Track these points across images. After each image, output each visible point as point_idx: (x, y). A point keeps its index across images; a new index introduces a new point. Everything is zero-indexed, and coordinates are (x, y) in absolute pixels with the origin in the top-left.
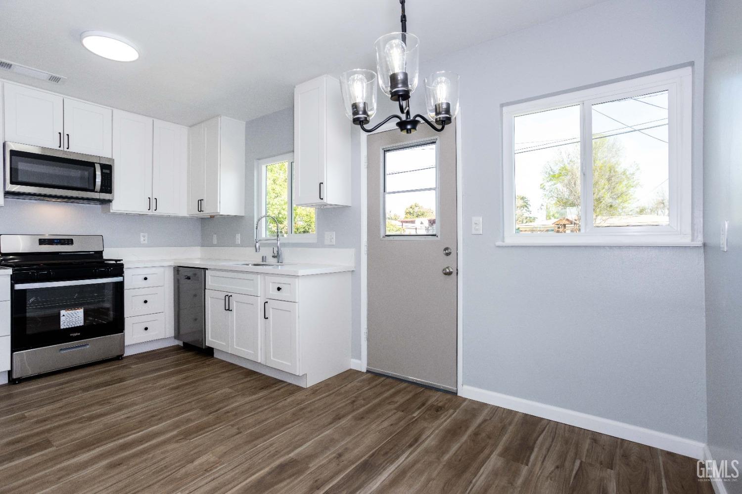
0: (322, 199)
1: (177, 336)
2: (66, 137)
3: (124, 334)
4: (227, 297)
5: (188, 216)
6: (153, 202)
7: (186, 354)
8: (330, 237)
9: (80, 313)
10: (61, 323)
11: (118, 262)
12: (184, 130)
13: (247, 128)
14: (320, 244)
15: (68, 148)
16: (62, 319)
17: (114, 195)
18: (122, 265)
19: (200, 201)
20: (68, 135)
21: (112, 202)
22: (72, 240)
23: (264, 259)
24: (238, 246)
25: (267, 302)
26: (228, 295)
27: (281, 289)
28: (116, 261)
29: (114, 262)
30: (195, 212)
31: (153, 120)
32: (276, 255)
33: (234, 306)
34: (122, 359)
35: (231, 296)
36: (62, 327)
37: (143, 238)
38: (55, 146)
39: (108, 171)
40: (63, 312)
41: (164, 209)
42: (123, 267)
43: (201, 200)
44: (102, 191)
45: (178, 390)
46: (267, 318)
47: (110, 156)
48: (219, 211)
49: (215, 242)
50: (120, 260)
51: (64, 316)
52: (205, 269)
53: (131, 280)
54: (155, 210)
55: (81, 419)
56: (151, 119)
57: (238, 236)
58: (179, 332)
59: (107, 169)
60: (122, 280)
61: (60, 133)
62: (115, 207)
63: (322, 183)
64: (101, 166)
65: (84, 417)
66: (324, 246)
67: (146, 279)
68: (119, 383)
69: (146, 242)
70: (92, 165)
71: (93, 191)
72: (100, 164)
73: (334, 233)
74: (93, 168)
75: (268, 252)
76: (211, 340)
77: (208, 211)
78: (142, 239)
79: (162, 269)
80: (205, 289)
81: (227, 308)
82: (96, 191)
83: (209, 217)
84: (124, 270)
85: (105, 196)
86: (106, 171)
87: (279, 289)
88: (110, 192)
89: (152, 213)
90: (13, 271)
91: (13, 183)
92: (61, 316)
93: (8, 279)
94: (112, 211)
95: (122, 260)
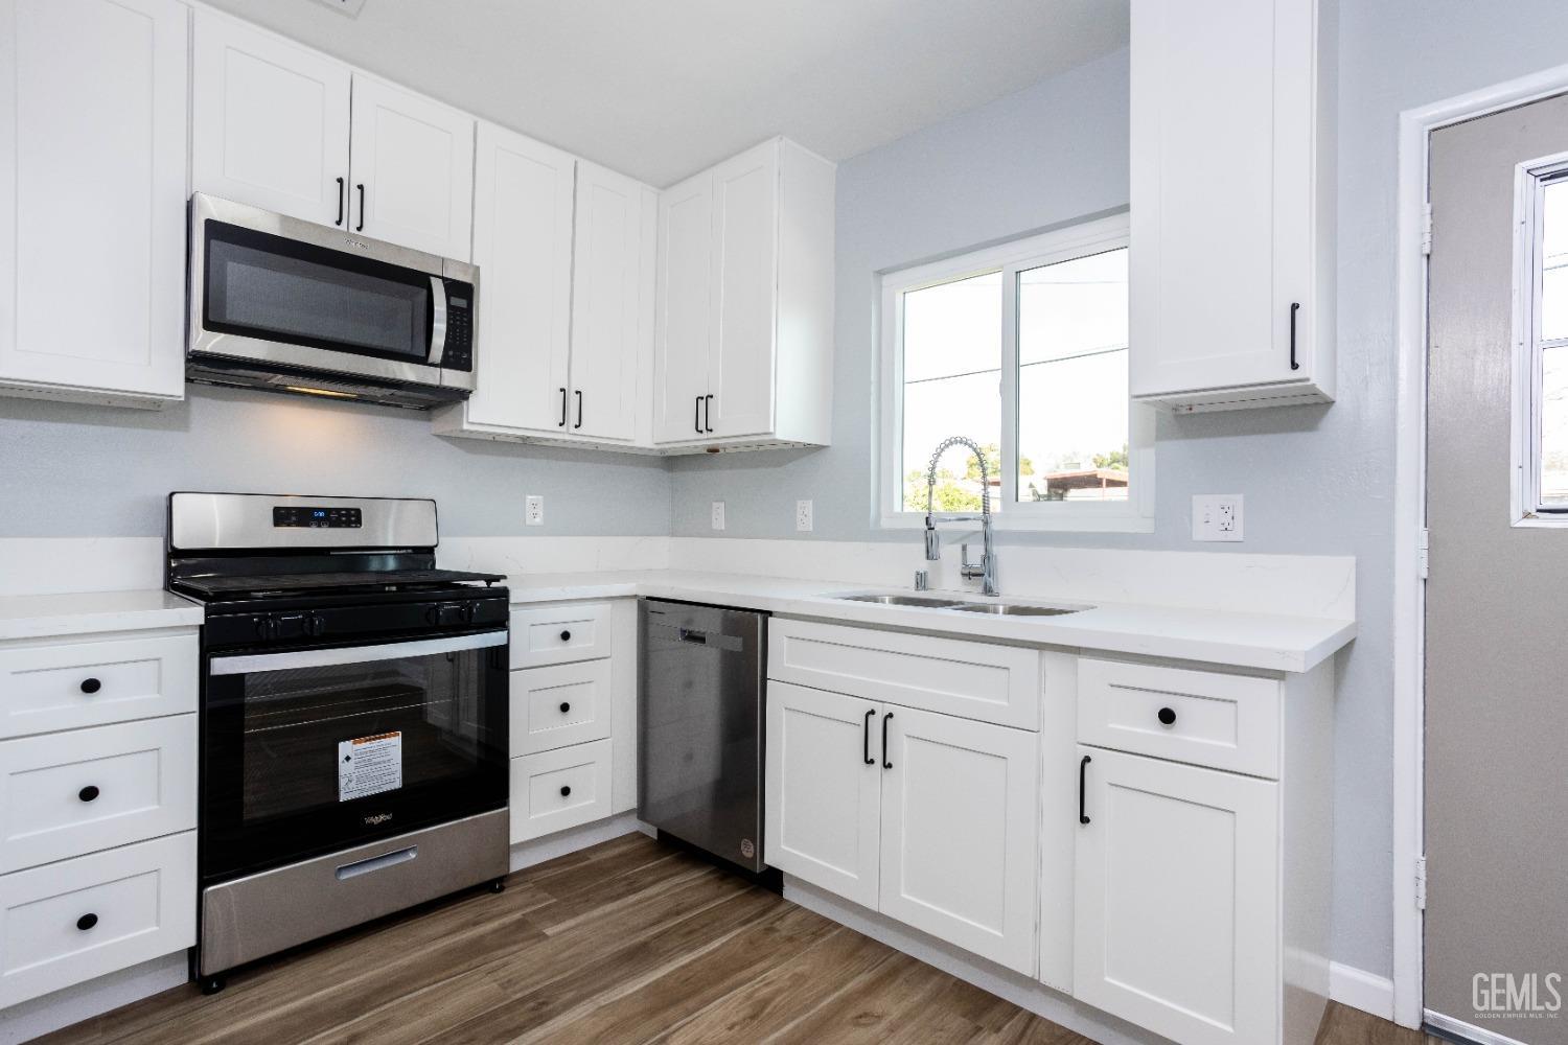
1: (643, 810)
2: (356, 193)
3: (508, 811)
4: (874, 719)
6: (570, 402)
9: (393, 745)
10: (342, 782)
11: (494, 584)
15: (359, 229)
16: (344, 768)
17: (475, 375)
18: (505, 592)
19: (702, 403)
20: (361, 187)
21: (467, 398)
22: (358, 512)
24: (805, 536)
26: (874, 712)
28: (490, 579)
29: (482, 584)
30: (688, 432)
31: (576, 162)
34: (503, 886)
35: (892, 716)
36: (344, 796)
37: (532, 509)
38: (328, 219)
39: (461, 303)
40: (345, 748)
41: (604, 425)
42: (507, 603)
43: (706, 397)
44: (448, 362)
46: (1088, 820)
47: (467, 260)
48: (772, 430)
49: (720, 523)
50: (498, 578)
51: (348, 758)
52: (770, 613)
53: (528, 639)
54: (576, 427)
56: (571, 159)
57: (807, 506)
59: (462, 293)
60: (504, 642)
61: (340, 181)
62: (478, 415)
64: (445, 286)
66: (1187, 544)
67: (566, 636)
69: (542, 520)
70: (421, 280)
71: (423, 360)
72: (444, 279)
73: (1240, 496)
74: (425, 292)
76: (780, 850)
78: (529, 511)
79: (608, 606)
80: (764, 678)
81: (874, 756)
82: (430, 360)
83: (705, 452)
84: (510, 608)
85: (452, 378)
86: (456, 301)
87: (1167, 716)
88: (466, 365)
89: (567, 435)
90: (206, 615)
91: (210, 325)
92: (341, 758)
93: (193, 640)
94: (466, 427)
95: (504, 577)
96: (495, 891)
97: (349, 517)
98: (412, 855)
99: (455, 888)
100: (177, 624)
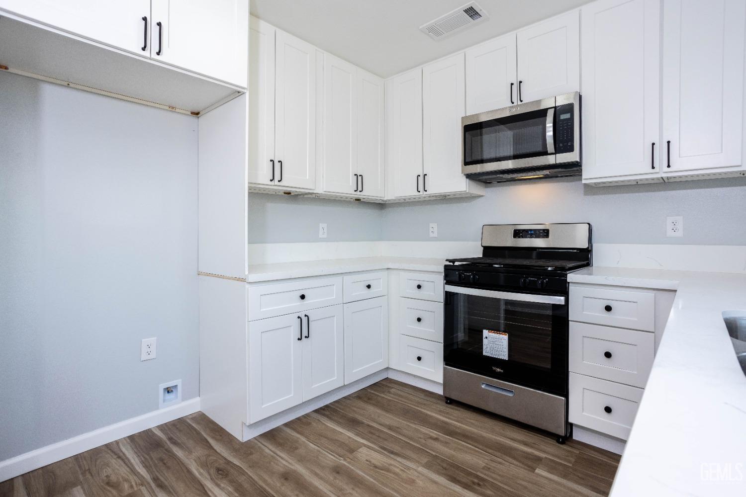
2: (518, 85)
6: (662, 150)
9: (504, 339)
10: (484, 346)
15: (521, 101)
16: (485, 342)
22: (548, 230)
36: (486, 353)
37: (672, 226)
39: (567, 116)
40: (486, 333)
44: (558, 150)
51: (486, 338)
61: (512, 84)
62: (586, 175)
64: (556, 111)
67: (608, 308)
71: (545, 153)
72: (555, 107)
78: (670, 228)
86: (563, 117)
92: (484, 337)
93: (441, 278)
94: (582, 182)
96: (558, 442)
97: (545, 233)
98: (510, 395)
99: (531, 422)
100: (437, 271)
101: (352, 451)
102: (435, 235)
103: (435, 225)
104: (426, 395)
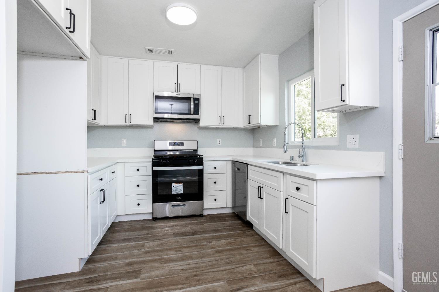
0: (344, 101)
1: (233, 207)
2: (178, 85)
3: (203, 202)
4: (259, 188)
5: (244, 127)
6: (222, 119)
7: (237, 221)
8: (353, 139)
9: (181, 185)
10: (173, 190)
11: (200, 157)
12: (241, 70)
13: (280, 59)
14: (342, 146)
15: (179, 91)
16: (173, 188)
17: (200, 116)
18: (202, 158)
21: (200, 121)
22: (183, 143)
23: (292, 158)
24: (274, 147)
25: (288, 199)
26: (260, 186)
27: (300, 189)
29: (198, 157)
30: (246, 124)
31: (222, 68)
32: (301, 155)
33: (264, 195)
34: (202, 216)
35: (262, 187)
36: (173, 193)
37: (219, 141)
41: (229, 123)
42: (203, 160)
43: (249, 116)
44: (195, 114)
45: (220, 254)
46: (288, 213)
47: (199, 93)
48: (260, 122)
49: (261, 144)
51: (174, 186)
52: (249, 164)
53: (207, 168)
54: (224, 124)
55: (162, 259)
57: (275, 140)
58: (235, 204)
59: (197, 101)
60: (202, 168)
61: (176, 83)
62: (202, 123)
63: (344, 85)
64: (194, 100)
65: (163, 258)
66: (346, 149)
67: (215, 168)
68: (193, 235)
69: (221, 144)
70: (190, 99)
71: (190, 114)
72: (193, 98)
73: (358, 135)
74: (190, 101)
75: (295, 153)
76: (250, 217)
77: (254, 122)
78: (218, 143)
79: (225, 162)
80: (247, 178)
81: (259, 196)
82: (191, 114)
83: (257, 127)
84: (203, 162)
85: (195, 117)
86: (196, 102)
87: (298, 189)
88: (198, 114)
89: (222, 126)
90: (152, 160)
91: (156, 113)
92: (172, 186)
93: (151, 164)
94: (200, 126)
95: (202, 156)
97: (181, 144)
100: (149, 161)
101: (143, 246)
102: (125, 145)
103: (125, 140)
104: (141, 221)
